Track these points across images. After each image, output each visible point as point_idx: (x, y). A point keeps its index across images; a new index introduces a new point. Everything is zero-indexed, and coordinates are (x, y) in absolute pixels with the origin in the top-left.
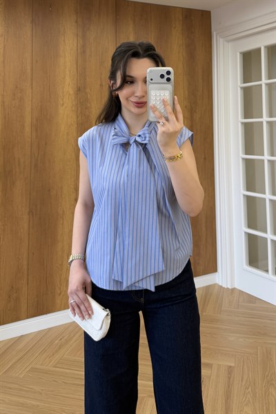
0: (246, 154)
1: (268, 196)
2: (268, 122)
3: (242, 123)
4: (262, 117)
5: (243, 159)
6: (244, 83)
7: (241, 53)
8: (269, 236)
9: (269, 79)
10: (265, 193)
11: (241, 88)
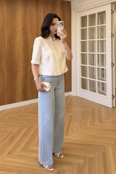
0: (82, 52)
1: (88, 65)
2: (89, 41)
3: (81, 41)
4: (87, 39)
5: (81, 53)
6: (82, 27)
7: (81, 17)
8: (88, 78)
9: (90, 26)
10: (87, 65)
11: (81, 29)
